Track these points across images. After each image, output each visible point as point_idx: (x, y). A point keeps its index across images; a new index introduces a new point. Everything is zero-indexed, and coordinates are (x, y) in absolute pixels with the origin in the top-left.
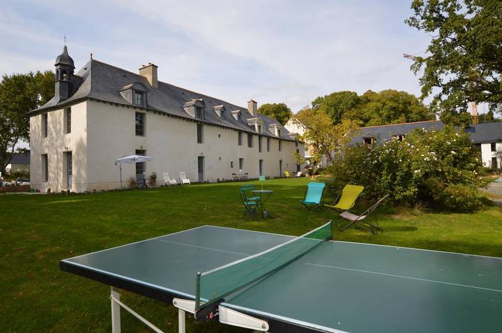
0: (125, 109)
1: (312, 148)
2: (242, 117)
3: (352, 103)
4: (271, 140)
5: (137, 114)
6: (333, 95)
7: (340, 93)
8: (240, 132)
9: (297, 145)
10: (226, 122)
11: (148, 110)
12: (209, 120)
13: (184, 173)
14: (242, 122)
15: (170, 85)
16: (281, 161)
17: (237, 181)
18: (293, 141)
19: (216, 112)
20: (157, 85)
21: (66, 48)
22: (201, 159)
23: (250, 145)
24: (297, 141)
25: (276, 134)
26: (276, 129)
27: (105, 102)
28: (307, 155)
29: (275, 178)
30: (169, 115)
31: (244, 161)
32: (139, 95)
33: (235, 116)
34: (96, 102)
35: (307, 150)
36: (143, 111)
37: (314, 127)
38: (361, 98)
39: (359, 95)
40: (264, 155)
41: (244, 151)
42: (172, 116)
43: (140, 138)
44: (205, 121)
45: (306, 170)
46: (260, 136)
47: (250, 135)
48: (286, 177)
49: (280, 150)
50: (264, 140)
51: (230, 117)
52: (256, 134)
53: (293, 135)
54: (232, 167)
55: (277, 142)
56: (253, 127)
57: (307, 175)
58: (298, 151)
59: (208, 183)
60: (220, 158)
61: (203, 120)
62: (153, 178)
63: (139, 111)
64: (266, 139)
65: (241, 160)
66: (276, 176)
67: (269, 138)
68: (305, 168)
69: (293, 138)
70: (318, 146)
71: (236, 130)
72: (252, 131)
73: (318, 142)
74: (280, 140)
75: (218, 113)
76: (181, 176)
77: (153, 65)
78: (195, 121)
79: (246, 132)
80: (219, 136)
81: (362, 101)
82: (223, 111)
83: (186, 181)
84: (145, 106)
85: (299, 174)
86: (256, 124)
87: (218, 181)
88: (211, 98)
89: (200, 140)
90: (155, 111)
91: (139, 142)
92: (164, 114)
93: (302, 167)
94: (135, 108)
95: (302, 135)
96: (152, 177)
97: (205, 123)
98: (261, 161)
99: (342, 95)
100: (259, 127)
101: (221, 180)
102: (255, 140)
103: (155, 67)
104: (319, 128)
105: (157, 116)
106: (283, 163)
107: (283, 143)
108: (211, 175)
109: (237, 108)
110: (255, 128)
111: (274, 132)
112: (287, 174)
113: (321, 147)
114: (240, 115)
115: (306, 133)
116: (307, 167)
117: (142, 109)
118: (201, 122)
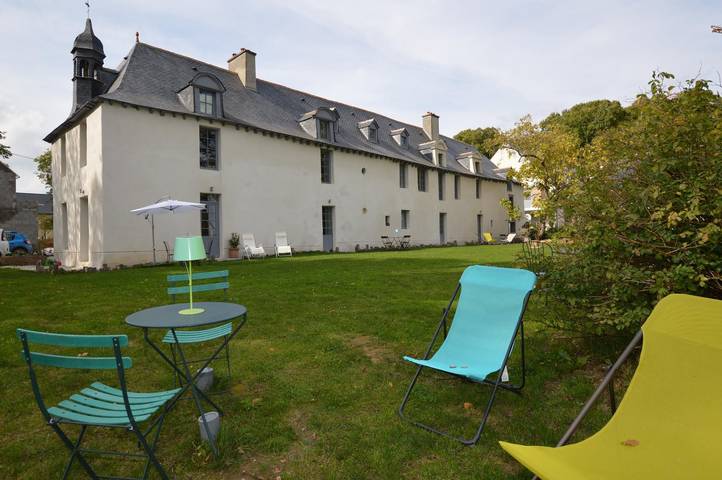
0: (178, 121)
1: (536, 191)
2: (410, 141)
3: (611, 120)
4: (462, 179)
5: (203, 131)
6: (577, 108)
7: (591, 104)
8: (403, 164)
9: (509, 188)
10: (379, 148)
11: (223, 123)
12: (343, 142)
13: (284, 234)
14: (410, 149)
15: (280, 87)
16: (479, 216)
17: (392, 249)
18: (503, 181)
19: (362, 130)
20: (254, 86)
21: (89, 21)
22: (327, 211)
23: (422, 186)
24: (510, 182)
25: (472, 170)
26: (471, 160)
27: (136, 107)
28: (529, 206)
29: (468, 244)
30: (264, 132)
31: (411, 215)
32: (209, 98)
33: (397, 139)
34: (121, 109)
35: (528, 195)
36: (215, 125)
37: (539, 154)
38: (628, 111)
39: (625, 105)
40: (449, 204)
41: (410, 196)
42: (272, 134)
43: (209, 173)
44: (335, 144)
45: (524, 230)
46: (442, 173)
47: (423, 170)
48: (486, 243)
49: (478, 196)
50: (449, 180)
51: (387, 140)
52: (433, 169)
53: (503, 171)
54: (387, 224)
55: (473, 182)
56: (429, 157)
57: (526, 240)
58: (511, 199)
59: (337, 252)
60: (365, 210)
61: (332, 142)
62: (234, 243)
63: (207, 124)
64: (453, 176)
65: (405, 213)
66: (469, 241)
67: (458, 176)
68: (524, 227)
69: (503, 176)
70: (547, 189)
71: (395, 160)
72: (428, 164)
73: (546, 181)
74: (479, 179)
75: (365, 132)
76: (278, 241)
77: (247, 51)
78: (316, 144)
79: (413, 164)
80: (363, 171)
81: (629, 114)
82: (374, 129)
83: (283, 249)
84: (220, 117)
85: (511, 237)
86: (434, 152)
87: (358, 250)
88: (355, 108)
89: (326, 177)
90: (238, 125)
91: (208, 179)
92: (256, 130)
93: (519, 225)
94: (198, 118)
95: (518, 170)
96: (231, 241)
97: (336, 148)
98: (442, 215)
99: (594, 108)
100: (440, 156)
101: (362, 246)
102: (432, 178)
103: (250, 55)
104: (549, 155)
105: (242, 134)
106: (484, 219)
107: (484, 185)
108: (345, 238)
109: (401, 125)
110: (432, 159)
111: (468, 166)
112: (488, 237)
113: (554, 191)
114: (405, 136)
115: (524, 166)
116: (527, 225)
117: (211, 120)
118: (328, 146)
